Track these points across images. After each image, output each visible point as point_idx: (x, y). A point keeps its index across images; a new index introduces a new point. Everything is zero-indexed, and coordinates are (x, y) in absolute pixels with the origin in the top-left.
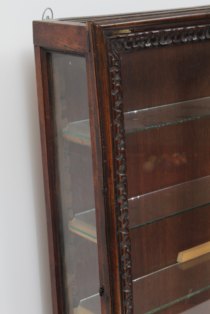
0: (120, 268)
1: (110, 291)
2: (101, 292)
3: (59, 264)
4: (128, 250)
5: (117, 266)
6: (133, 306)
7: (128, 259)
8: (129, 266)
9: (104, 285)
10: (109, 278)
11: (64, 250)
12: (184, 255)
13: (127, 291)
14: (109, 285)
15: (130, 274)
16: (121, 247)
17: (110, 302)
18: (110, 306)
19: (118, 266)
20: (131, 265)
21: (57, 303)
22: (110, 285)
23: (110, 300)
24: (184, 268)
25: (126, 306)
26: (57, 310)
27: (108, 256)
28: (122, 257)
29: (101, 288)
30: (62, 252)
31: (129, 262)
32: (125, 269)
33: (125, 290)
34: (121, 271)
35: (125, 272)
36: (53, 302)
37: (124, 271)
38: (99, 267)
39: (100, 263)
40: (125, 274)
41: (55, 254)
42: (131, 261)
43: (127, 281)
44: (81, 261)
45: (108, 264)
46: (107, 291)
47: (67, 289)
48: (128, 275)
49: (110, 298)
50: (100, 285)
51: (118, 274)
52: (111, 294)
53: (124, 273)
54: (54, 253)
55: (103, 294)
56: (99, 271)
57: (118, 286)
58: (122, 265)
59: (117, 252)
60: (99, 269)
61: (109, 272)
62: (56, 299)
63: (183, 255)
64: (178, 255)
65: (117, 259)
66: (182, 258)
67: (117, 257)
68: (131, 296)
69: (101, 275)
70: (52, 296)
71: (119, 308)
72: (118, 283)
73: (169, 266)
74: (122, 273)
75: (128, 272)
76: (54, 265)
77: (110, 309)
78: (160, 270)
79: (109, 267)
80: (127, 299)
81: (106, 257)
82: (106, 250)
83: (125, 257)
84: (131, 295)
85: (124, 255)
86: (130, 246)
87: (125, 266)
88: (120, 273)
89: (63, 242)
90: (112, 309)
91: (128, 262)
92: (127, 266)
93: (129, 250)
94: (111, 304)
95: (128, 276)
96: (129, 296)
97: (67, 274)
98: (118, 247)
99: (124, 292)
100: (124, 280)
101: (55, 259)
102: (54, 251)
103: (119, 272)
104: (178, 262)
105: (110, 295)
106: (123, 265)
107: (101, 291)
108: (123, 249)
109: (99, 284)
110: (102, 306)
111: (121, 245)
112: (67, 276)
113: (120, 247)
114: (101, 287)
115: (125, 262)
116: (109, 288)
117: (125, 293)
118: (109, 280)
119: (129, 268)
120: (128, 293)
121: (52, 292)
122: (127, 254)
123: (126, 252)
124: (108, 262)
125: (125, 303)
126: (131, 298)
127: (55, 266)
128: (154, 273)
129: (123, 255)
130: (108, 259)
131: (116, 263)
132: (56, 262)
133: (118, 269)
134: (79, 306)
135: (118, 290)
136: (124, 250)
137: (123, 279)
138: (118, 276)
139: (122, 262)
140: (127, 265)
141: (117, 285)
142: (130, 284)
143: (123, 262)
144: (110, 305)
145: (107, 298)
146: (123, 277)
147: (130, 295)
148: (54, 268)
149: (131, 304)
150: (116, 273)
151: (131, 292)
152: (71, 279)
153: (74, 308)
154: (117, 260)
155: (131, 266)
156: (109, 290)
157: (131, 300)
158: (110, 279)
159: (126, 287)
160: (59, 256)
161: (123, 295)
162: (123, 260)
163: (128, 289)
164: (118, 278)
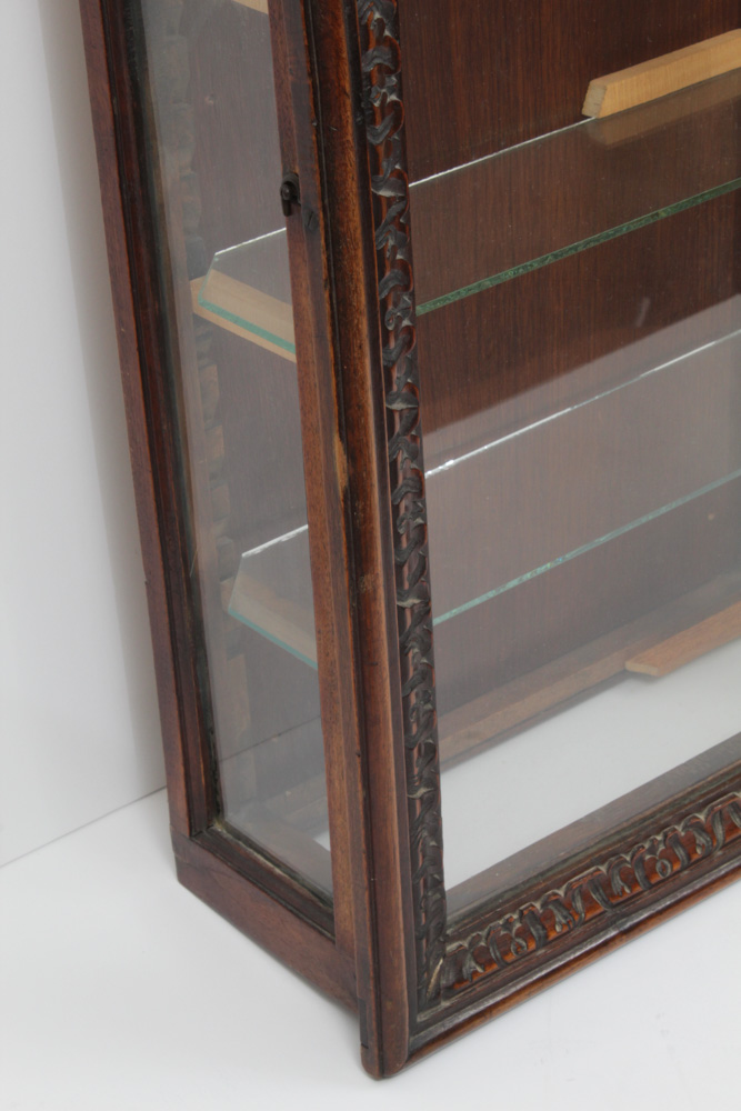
0: (358, 100)
1: (319, 188)
2: (286, 199)
3: (129, 106)
4: (387, 33)
5: (345, 92)
6: (409, 253)
7: (387, 67)
8: (393, 97)
9: (297, 170)
10: (314, 138)
11: (143, 52)
12: (609, 87)
13: (385, 193)
14: (316, 167)
15: (395, 128)
16: (361, 18)
17: (322, 232)
18: (323, 248)
19: (348, 88)
20: (399, 90)
21: (125, 260)
22: (320, 166)
23: (322, 223)
24: (610, 137)
25: (383, 249)
26: (128, 287)
27: (309, 49)
28: (362, 58)
29: (288, 184)
30: (136, 59)
31: (394, 79)
32: (377, 104)
33: (378, 188)
34: (362, 111)
35: (378, 117)
36: (111, 256)
37: (374, 114)
38: (278, 103)
39: (279, 86)
40: (379, 127)
41: (109, 70)
42: (400, 78)
43: (387, 155)
44: (211, 102)
45: (309, 82)
46: (310, 190)
47: (162, 206)
48: (388, 131)
49: (321, 215)
50: (284, 173)
51: (350, 120)
52: (323, 200)
53: (373, 122)
54: (108, 64)
55: (293, 206)
56: (279, 117)
57: (349, 168)
58: (365, 89)
59: (343, 31)
60: (279, 110)
61: (317, 114)
62: (121, 246)
63: (605, 89)
64: (586, 92)
65: (347, 62)
66: (603, 99)
67: (345, 55)
68: (400, 214)
69: (284, 132)
70: (107, 236)
71: (356, 256)
72: (352, 157)
73: (551, 130)
74: (363, 121)
75: (387, 119)
76: (109, 114)
77: (324, 257)
78: (517, 146)
79: (315, 94)
80: (387, 224)
81: (303, 57)
82: (301, 26)
83: (374, 59)
84: (403, 211)
85: (370, 51)
86: (397, 15)
87: (378, 93)
88: (359, 119)
89: (141, 21)
90: (328, 260)
91: (387, 79)
92: (384, 93)
93: (391, 31)
94: (326, 240)
95: (388, 136)
96: (394, 214)
97: (160, 149)
98: (349, 16)
99: (375, 195)
100: (374, 149)
101: (111, 88)
102: (107, 58)
103: (355, 116)
104: (587, 117)
105: (319, 205)
106: (370, 90)
107: (286, 195)
108: (366, 27)
109: (279, 172)
110: (291, 252)
111: (361, 9)
112: (160, 153)
113: (358, 16)
114: (289, 178)
115: (376, 75)
116: (318, 176)
117: (378, 198)
118: (316, 145)
119: (393, 102)
120: (390, 201)
121: (107, 220)
122: (386, 49)
123: (381, 40)
124: (311, 74)
125: (377, 237)
126: (401, 221)
127: (114, 116)
128: (495, 154)
129: (367, 49)
130: (311, 62)
131: (339, 80)
132: (114, 101)
133: (349, 102)
134: (212, 273)
135: (352, 186)
136: (372, 28)
137: (372, 145)
138: (350, 129)
139: (364, 77)
140: (384, 90)
141: (346, 165)
142: (397, 167)
143: (369, 76)
144: (323, 242)
145: (311, 215)
146: (369, 137)
147: (395, 208)
148: (108, 124)
149: (405, 244)
150: (340, 117)
151: (402, 199)
152: (174, 166)
153: (191, 279)
154: (346, 68)
155: (400, 96)
156: (318, 183)
157: (404, 228)
158: (318, 142)
159: (381, 176)
160: (126, 76)
161: (372, 208)
162: (367, 68)
163: (392, 188)
164: (350, 138)
